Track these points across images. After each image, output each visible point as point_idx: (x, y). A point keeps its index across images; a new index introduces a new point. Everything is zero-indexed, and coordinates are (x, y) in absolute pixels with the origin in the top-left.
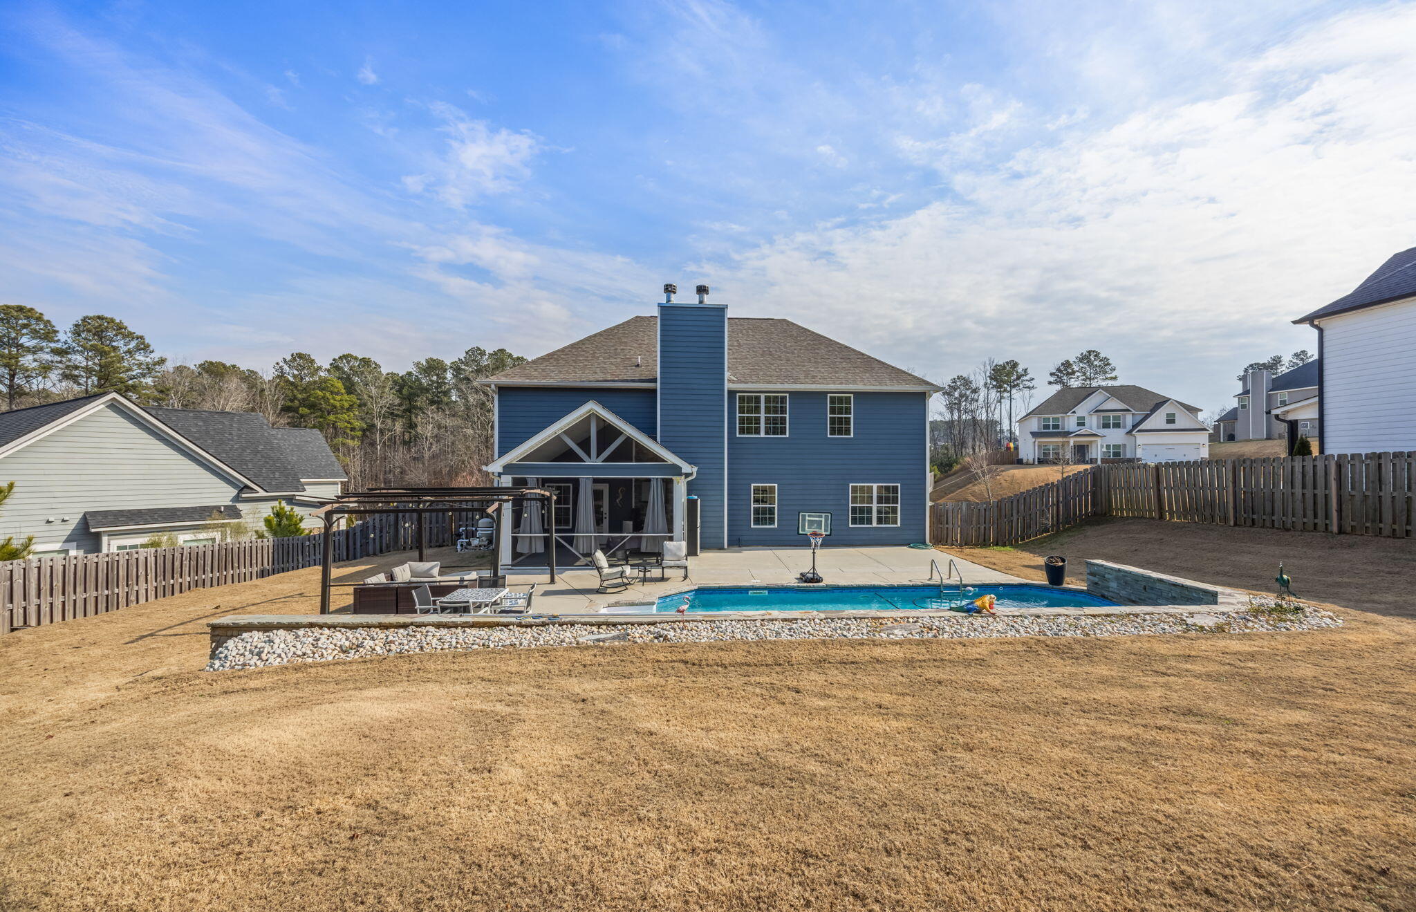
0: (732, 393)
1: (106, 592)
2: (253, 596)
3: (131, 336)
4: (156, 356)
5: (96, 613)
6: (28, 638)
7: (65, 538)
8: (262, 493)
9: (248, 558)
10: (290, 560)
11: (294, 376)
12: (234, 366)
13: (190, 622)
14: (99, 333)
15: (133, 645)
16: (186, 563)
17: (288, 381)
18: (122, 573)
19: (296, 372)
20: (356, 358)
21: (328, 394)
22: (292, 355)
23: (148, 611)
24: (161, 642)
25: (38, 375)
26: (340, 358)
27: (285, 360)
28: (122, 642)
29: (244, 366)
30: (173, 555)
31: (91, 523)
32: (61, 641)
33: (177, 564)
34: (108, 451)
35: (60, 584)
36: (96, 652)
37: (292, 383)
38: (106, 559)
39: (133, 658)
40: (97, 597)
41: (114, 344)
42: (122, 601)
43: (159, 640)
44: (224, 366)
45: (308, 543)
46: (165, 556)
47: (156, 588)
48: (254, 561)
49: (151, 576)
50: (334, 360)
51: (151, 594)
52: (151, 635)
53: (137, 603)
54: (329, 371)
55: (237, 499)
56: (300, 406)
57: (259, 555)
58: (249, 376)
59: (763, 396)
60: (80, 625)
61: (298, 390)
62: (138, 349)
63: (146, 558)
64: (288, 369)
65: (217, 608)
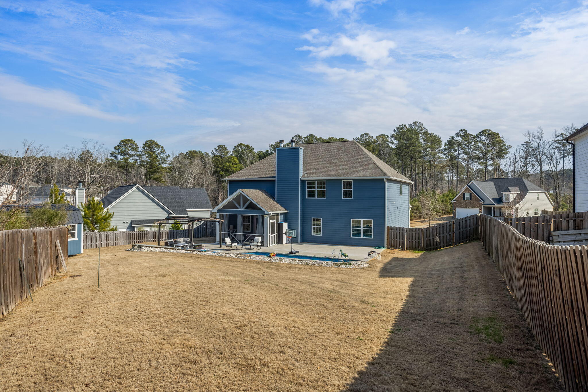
0: (303, 181)
4: (167, 154)
7: (126, 228)
8: (175, 215)
11: (219, 156)
14: (150, 147)
19: (219, 154)
20: (244, 145)
21: (231, 164)
22: (218, 146)
26: (237, 146)
27: (215, 149)
29: (203, 151)
31: (133, 223)
34: (137, 202)
41: (154, 151)
50: (235, 147)
54: (232, 152)
59: (316, 182)
61: (220, 163)
62: (161, 152)
64: (216, 153)
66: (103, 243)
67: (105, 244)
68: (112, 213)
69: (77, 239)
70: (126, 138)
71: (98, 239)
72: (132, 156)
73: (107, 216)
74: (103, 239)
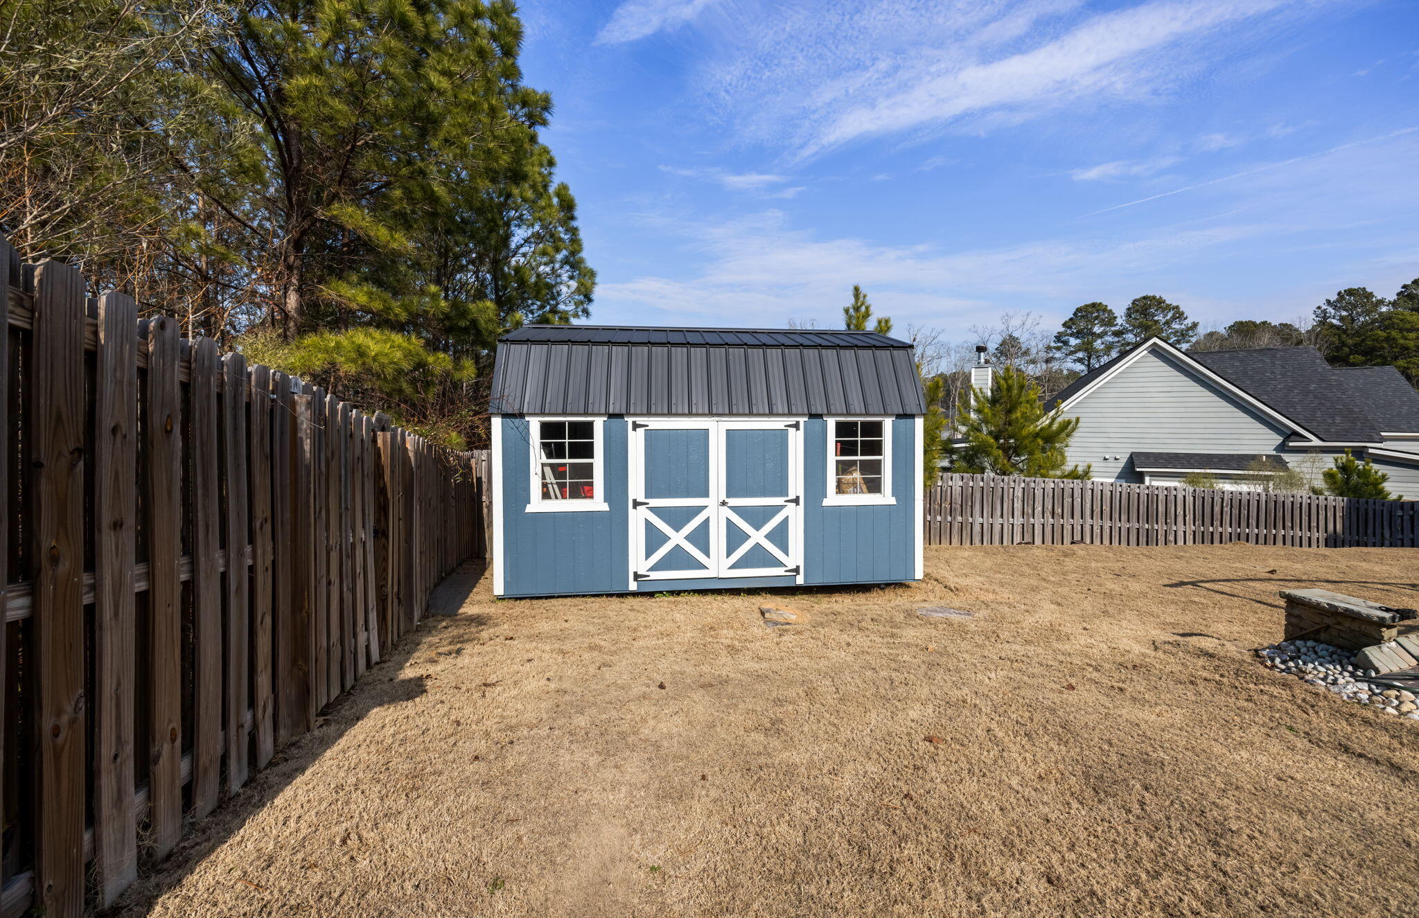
1: (1147, 526)
2: (1324, 570)
3: (1169, 308)
4: (1189, 322)
5: (1138, 545)
6: (1081, 553)
7: (1116, 475)
8: (1316, 442)
9: (1305, 518)
10: (1370, 531)
11: (1342, 319)
12: (1264, 323)
13: (1237, 580)
14: (1145, 311)
15: (1173, 590)
16: (1227, 509)
17: (1332, 326)
18: (1161, 509)
19: (1344, 313)
21: (1394, 333)
22: (1339, 294)
23: (1187, 555)
24: (1204, 597)
25: (1104, 354)
26: (1413, 283)
27: (1329, 302)
28: (1160, 582)
29: (1275, 322)
30: (1213, 499)
31: (1136, 462)
32: (1106, 564)
33: (1217, 509)
34: (1150, 395)
35: (1108, 509)
36: (1135, 586)
37: (1338, 328)
38: (1147, 492)
39: (1173, 607)
40: (1138, 529)
41: (1156, 318)
42: (1161, 538)
43: (1201, 593)
44: (1254, 323)
45: (1400, 513)
46: (1203, 498)
47: (1194, 532)
48: (1314, 524)
49: (1189, 518)
50: (1404, 287)
51: (1190, 537)
52: (1193, 584)
53: (1176, 543)
54: (1394, 304)
55: (1282, 448)
56: (1351, 353)
57: (1322, 517)
58: (1282, 330)
60: (1122, 552)
61: (1348, 335)
62: (1174, 318)
63: (1184, 497)
64: (1333, 311)
65: (1272, 572)
66: (1038, 521)
67: (1048, 530)
68: (1074, 420)
69: (893, 501)
70: (1089, 302)
71: (1018, 505)
72: (1100, 336)
73: (1055, 426)
74: (1039, 509)
